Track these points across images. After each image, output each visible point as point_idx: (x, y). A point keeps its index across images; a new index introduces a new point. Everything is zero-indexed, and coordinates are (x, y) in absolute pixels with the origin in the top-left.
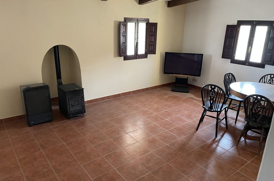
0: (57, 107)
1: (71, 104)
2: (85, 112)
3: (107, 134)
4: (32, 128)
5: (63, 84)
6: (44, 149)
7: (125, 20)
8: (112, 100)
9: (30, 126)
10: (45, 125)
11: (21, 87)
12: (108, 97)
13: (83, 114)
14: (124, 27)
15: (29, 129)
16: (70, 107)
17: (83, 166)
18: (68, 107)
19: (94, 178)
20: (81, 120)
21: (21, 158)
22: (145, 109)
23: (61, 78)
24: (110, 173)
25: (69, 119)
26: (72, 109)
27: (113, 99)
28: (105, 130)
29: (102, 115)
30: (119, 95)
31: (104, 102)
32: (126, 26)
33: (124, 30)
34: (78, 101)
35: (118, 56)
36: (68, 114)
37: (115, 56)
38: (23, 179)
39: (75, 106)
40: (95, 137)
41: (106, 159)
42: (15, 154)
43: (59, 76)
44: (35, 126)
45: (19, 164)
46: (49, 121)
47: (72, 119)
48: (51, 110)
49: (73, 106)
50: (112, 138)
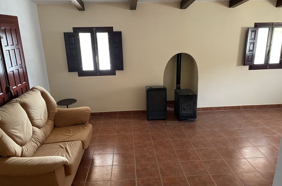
0: (172, 109)
1: (183, 108)
2: (196, 118)
3: (212, 142)
4: (150, 122)
5: (181, 89)
6: (154, 140)
7: (256, 26)
8: (228, 112)
9: (148, 120)
10: (160, 122)
11: (146, 87)
12: (225, 108)
13: (194, 119)
14: (253, 33)
15: (147, 122)
16: (182, 110)
17: (181, 163)
18: (180, 110)
19: (188, 176)
20: (191, 124)
21: (136, 142)
22: (266, 127)
23: (180, 84)
24: (204, 177)
25: (180, 121)
26: (183, 112)
27: (230, 110)
28: (211, 138)
29: (213, 123)
30: (239, 107)
31: (219, 112)
32: (255, 32)
33: (253, 37)
34: (190, 105)
35: (242, 65)
36: (180, 116)
37: (238, 65)
38: (134, 157)
39: (187, 109)
40: (199, 142)
41: (204, 164)
42: (133, 138)
43: (178, 82)
44: (152, 121)
45: (134, 147)
46: (163, 119)
47: (182, 121)
48: (166, 110)
49: (185, 110)
50: (216, 147)
